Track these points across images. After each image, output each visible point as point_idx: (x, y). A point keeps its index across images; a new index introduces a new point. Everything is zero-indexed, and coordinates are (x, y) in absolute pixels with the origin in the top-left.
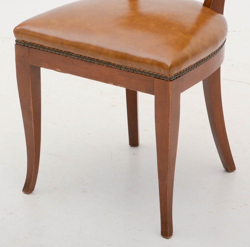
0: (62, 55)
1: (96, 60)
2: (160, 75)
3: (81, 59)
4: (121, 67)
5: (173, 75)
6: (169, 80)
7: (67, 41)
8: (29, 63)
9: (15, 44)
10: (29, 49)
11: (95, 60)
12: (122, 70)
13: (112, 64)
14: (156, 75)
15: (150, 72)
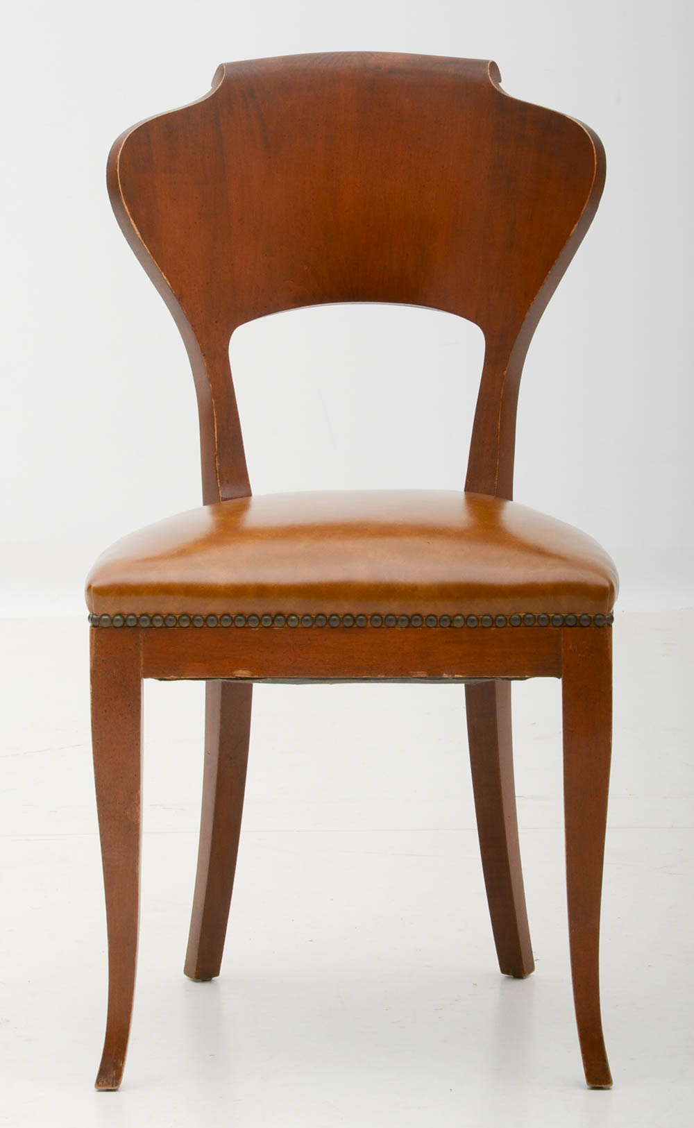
0: (255, 628)
1: (369, 618)
3: (320, 625)
4: (451, 620)
8: (138, 675)
10: (141, 634)
11: (366, 618)
12: (454, 627)
13: (424, 618)
14: (564, 619)
15: (545, 614)
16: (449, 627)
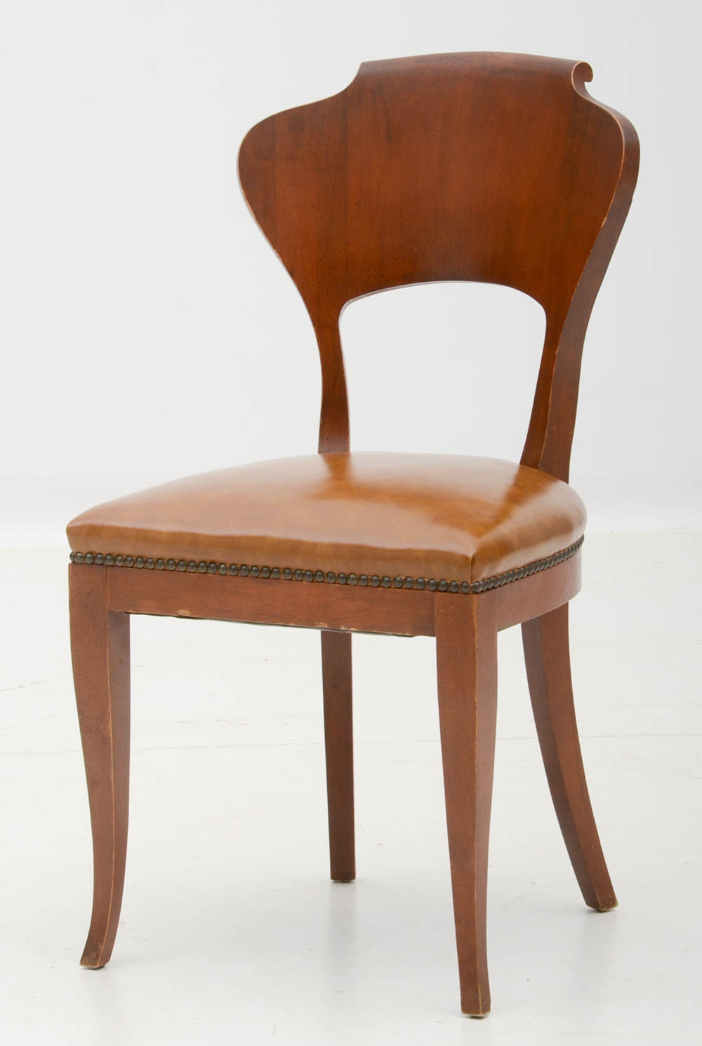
0: (194, 573)
1: (282, 571)
2: (448, 582)
3: (244, 575)
4: (347, 578)
5: (480, 579)
6: (471, 593)
7: (208, 536)
8: (104, 608)
9: (69, 565)
10: (107, 572)
11: (280, 571)
12: (349, 584)
13: (325, 575)
14: (437, 584)
15: (421, 578)
16: (345, 584)
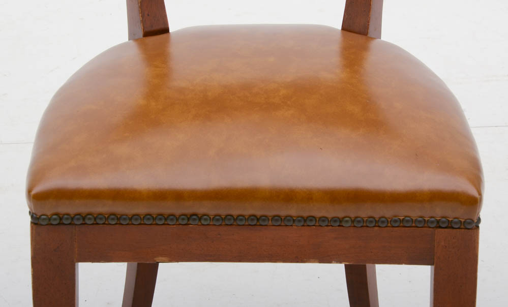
2: (450, 219)
3: (227, 223)
4: (341, 220)
6: (475, 227)
10: (75, 230)
11: (269, 219)
12: (343, 226)
13: (317, 219)
14: (438, 222)
15: (421, 217)
16: (339, 226)
